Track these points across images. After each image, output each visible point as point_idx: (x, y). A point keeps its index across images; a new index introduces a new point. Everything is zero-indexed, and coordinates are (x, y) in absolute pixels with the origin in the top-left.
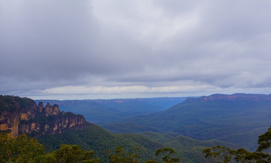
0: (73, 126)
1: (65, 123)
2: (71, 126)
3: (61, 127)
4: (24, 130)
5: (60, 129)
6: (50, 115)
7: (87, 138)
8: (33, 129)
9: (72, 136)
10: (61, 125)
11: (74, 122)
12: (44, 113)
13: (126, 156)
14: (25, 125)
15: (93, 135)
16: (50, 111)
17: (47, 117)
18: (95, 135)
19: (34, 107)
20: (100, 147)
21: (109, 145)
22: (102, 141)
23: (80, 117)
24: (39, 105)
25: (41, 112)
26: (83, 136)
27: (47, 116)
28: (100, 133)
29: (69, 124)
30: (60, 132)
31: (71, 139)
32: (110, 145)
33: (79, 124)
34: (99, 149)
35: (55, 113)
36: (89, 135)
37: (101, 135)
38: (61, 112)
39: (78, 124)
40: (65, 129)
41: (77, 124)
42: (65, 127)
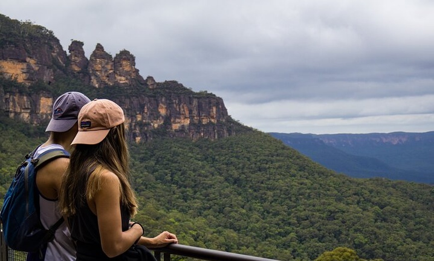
0: (183, 126)
1: (155, 115)
2: (176, 126)
3: (141, 124)
4: (16, 113)
5: (137, 131)
6: (107, 84)
7: (227, 164)
8: (46, 114)
9: (176, 154)
10: (143, 118)
11: (188, 115)
12: (87, 78)
13: (361, 225)
14: (17, 95)
15: (249, 159)
16: (106, 71)
17: (95, 88)
18: (259, 158)
19: (54, 54)
20: (270, 193)
21: (303, 191)
22: (278, 177)
23: (207, 100)
24: (71, 48)
25: (79, 73)
26: (214, 160)
27: (97, 86)
28: (277, 155)
29: (168, 121)
30: (138, 139)
31: (173, 162)
32: (308, 191)
33: (205, 122)
34: (265, 200)
35: (122, 80)
36: (237, 157)
37: (279, 161)
38: (145, 78)
39: (200, 122)
40: (156, 132)
41: (196, 122)
42: (156, 125)
